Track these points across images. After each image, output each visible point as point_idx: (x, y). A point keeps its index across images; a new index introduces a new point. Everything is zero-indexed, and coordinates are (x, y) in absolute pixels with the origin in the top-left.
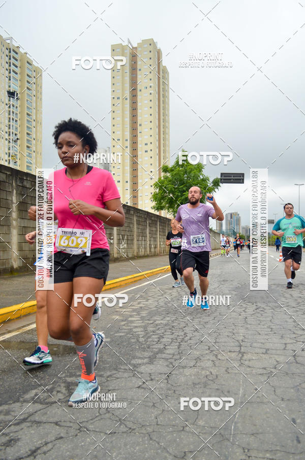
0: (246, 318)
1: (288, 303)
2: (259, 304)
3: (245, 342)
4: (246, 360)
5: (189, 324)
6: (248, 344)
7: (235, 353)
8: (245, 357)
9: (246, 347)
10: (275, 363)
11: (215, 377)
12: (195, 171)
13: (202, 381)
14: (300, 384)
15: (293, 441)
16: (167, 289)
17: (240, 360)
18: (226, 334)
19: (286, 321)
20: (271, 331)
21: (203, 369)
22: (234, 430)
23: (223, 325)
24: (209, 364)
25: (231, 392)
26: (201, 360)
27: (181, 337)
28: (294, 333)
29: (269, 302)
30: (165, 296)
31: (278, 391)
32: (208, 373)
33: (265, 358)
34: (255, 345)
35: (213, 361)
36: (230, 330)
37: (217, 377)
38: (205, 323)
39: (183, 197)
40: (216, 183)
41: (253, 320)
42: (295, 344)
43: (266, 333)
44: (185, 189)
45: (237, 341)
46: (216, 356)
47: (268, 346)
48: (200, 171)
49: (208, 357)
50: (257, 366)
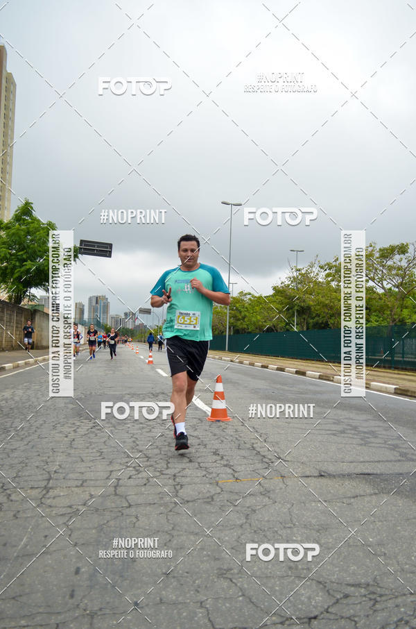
0: (74, 440)
3: (58, 473)
4: (48, 498)
6: (61, 476)
7: (37, 490)
8: (51, 493)
9: (56, 479)
10: (88, 497)
14: (108, 522)
15: (64, 597)
17: (41, 498)
18: (37, 464)
20: (99, 456)
23: (38, 451)
25: (8, 545)
31: (76, 534)
33: (77, 493)
34: (71, 476)
36: (44, 458)
38: (12, 450)
39: (23, 269)
41: (82, 442)
42: (123, 471)
43: (92, 458)
44: (25, 256)
45: (48, 472)
46: (9, 496)
47: (87, 476)
50: (62, 505)
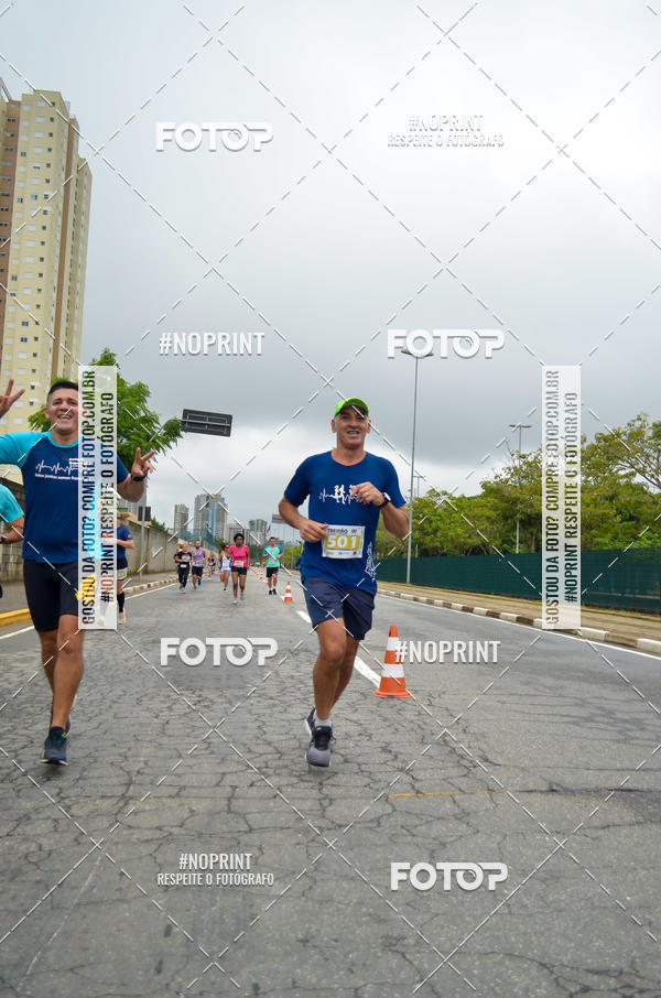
0: (167, 722)
1: (264, 689)
2: (205, 693)
5: (35, 741)
6: (148, 779)
7: (110, 801)
8: (131, 806)
9: (140, 784)
10: (186, 815)
11: (44, 855)
12: (130, 399)
13: (13, 866)
15: (147, 971)
16: (17, 660)
17: (116, 814)
18: (112, 759)
19: (245, 728)
20: (206, 749)
21: (25, 840)
22: (36, 966)
23: (113, 739)
24: (44, 827)
26: (29, 819)
27: (6, 771)
28: (250, 751)
29: (229, 687)
30: (6, 675)
32: (33, 847)
33: (170, 807)
35: (55, 820)
36: (123, 750)
37: (50, 854)
40: (173, 431)
41: (181, 726)
42: (241, 774)
45: (128, 773)
46: (68, 808)
47: (186, 780)
48: (141, 400)
49: (49, 813)
50: (147, 825)
